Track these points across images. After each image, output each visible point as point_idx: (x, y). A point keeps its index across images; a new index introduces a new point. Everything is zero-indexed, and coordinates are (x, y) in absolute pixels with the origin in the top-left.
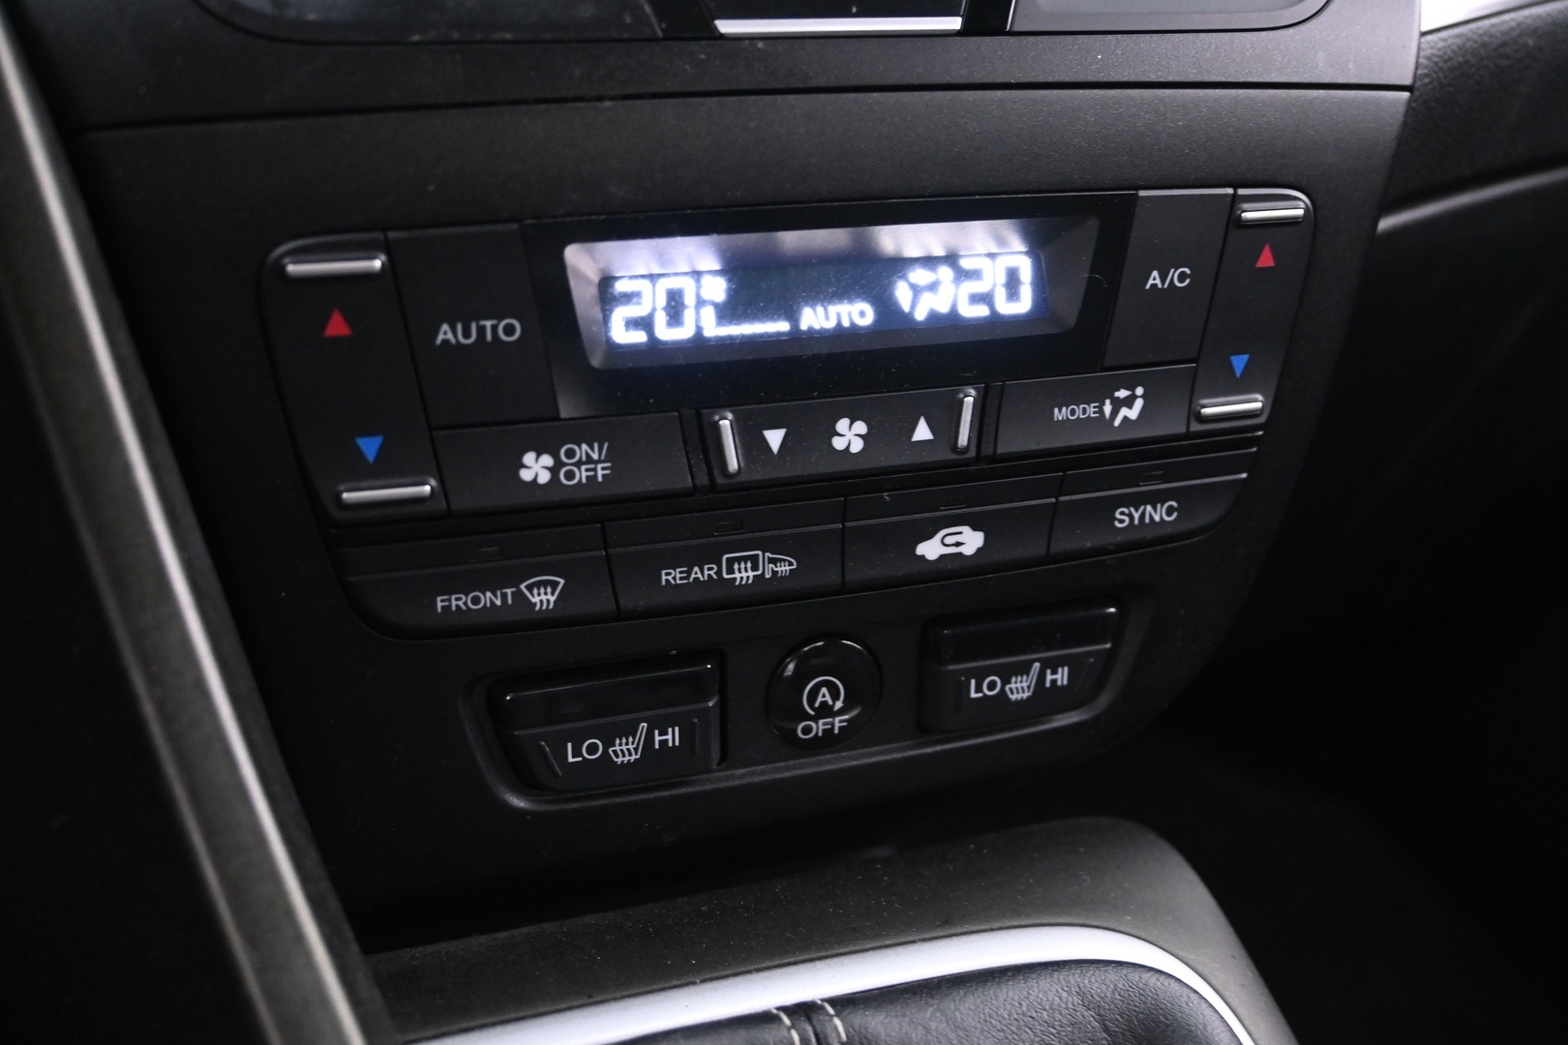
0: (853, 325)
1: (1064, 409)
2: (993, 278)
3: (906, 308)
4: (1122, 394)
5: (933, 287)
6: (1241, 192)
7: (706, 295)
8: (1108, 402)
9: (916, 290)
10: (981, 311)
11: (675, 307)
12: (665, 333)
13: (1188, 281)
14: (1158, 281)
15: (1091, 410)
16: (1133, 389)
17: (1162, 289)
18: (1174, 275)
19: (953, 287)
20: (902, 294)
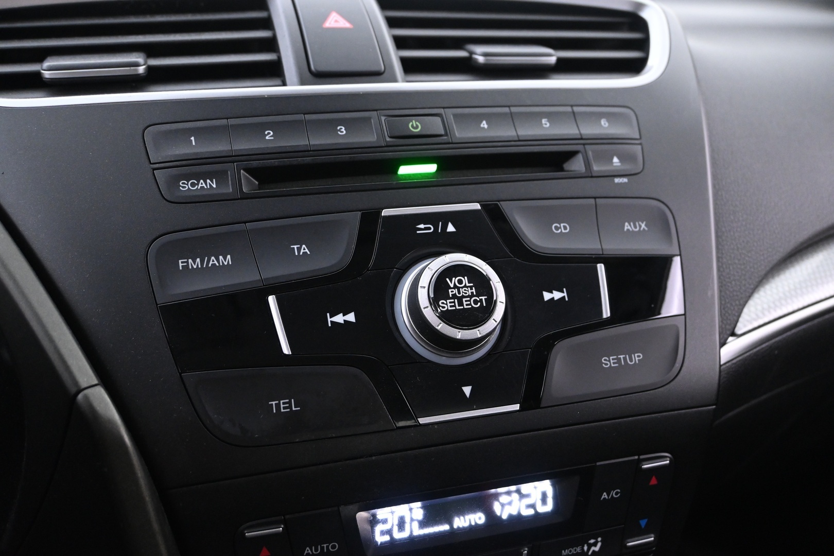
0: (476, 524)
1: (567, 550)
2: (536, 498)
3: (498, 514)
4: (592, 541)
5: (510, 503)
6: (642, 457)
7: (414, 518)
8: (586, 545)
9: (503, 505)
10: (531, 512)
11: (401, 525)
12: (398, 535)
13: (619, 495)
14: (606, 497)
15: (579, 549)
16: (596, 539)
17: (608, 499)
18: (613, 493)
19: (518, 502)
20: (497, 507)
